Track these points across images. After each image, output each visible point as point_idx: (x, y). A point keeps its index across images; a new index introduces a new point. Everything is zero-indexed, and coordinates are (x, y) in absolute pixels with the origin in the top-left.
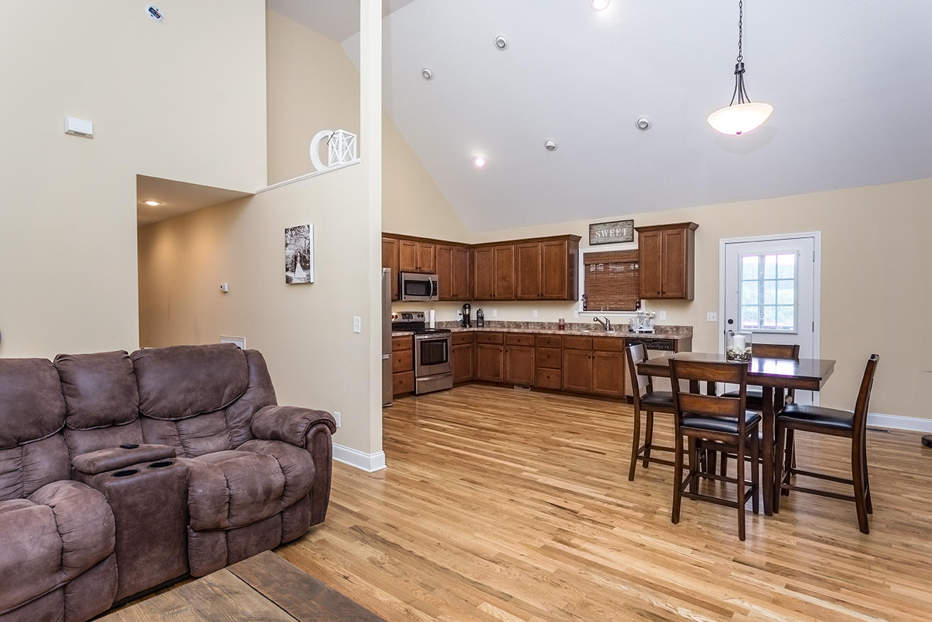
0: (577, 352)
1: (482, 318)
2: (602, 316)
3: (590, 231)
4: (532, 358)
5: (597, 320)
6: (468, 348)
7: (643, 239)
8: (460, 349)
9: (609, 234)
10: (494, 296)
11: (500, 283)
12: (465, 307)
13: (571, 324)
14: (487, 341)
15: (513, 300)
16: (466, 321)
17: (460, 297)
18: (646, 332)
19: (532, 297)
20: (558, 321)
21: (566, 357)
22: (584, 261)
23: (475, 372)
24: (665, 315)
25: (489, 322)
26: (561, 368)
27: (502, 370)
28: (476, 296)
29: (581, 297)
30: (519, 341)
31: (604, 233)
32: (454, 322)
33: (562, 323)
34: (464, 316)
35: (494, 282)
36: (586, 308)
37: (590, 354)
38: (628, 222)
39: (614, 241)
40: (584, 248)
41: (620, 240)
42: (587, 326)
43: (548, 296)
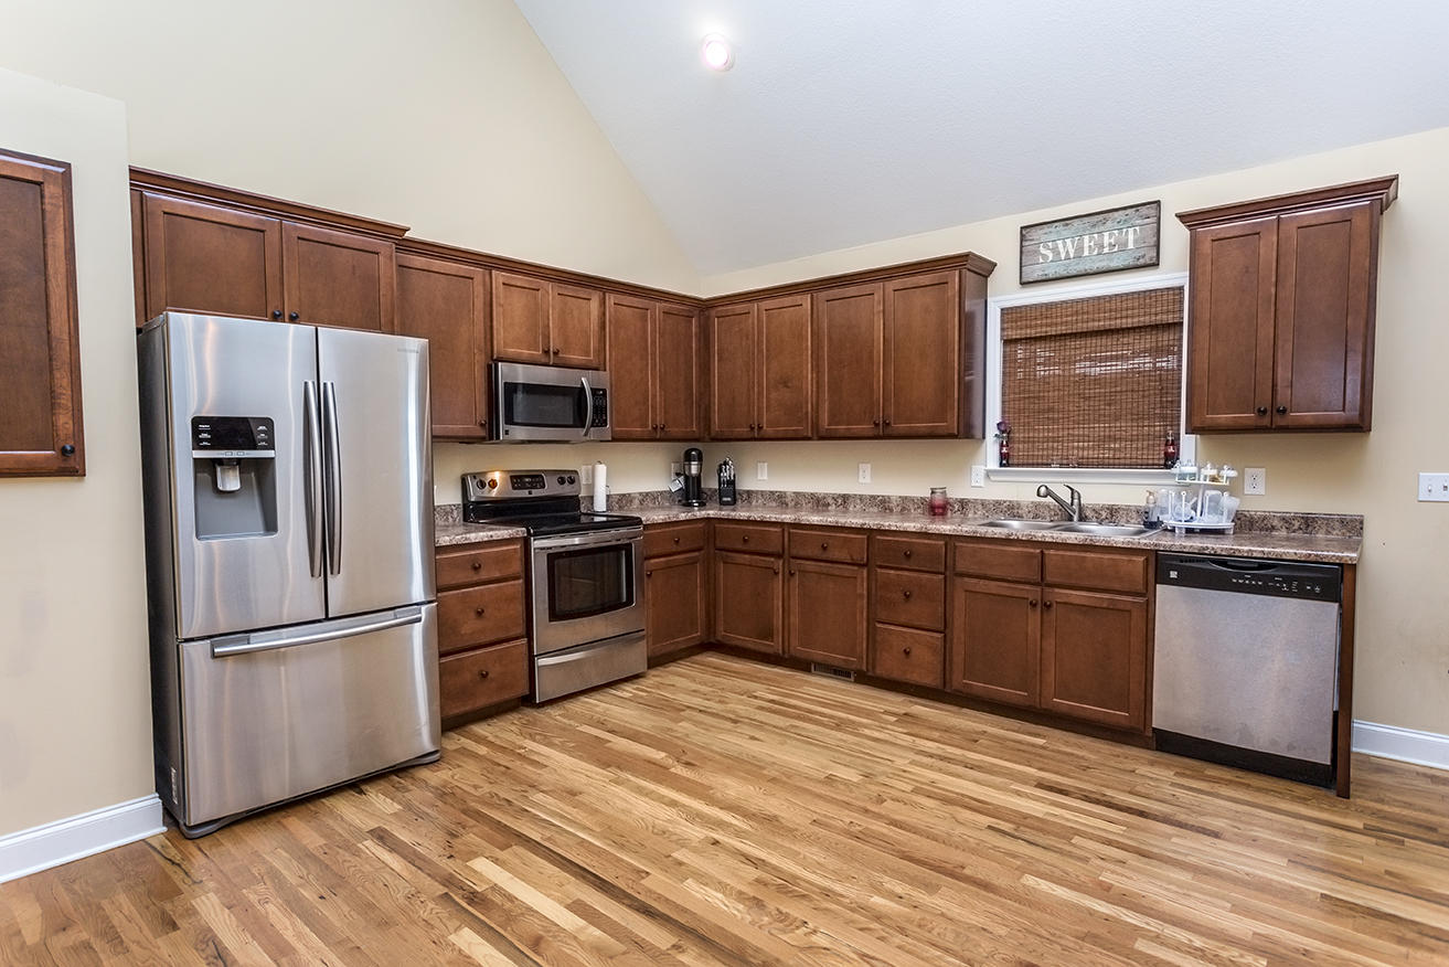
0: (993, 587)
1: (732, 483)
2: (1060, 482)
3: (1022, 247)
4: (861, 596)
5: (1049, 493)
6: (693, 562)
7: (1206, 247)
8: (669, 567)
9: (1080, 249)
10: (760, 428)
11: (774, 395)
12: (688, 458)
13: (963, 503)
14: (739, 546)
15: (809, 439)
16: (692, 492)
17: (674, 430)
18: (1205, 532)
19: (856, 428)
20: (927, 494)
21: (960, 599)
22: (1003, 329)
23: (710, 625)
24: (1261, 481)
25: (749, 493)
26: (945, 629)
27: (778, 622)
28: (716, 427)
29: (992, 430)
30: (825, 549)
31: (1067, 247)
32: (661, 493)
33: (938, 500)
34: (687, 479)
35: (761, 393)
36: (1005, 460)
37: (1032, 593)
38: (1144, 210)
39: (1096, 266)
40: (1004, 294)
41: (1114, 264)
42: (1013, 510)
43: (902, 427)
